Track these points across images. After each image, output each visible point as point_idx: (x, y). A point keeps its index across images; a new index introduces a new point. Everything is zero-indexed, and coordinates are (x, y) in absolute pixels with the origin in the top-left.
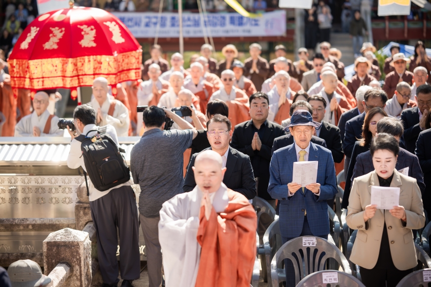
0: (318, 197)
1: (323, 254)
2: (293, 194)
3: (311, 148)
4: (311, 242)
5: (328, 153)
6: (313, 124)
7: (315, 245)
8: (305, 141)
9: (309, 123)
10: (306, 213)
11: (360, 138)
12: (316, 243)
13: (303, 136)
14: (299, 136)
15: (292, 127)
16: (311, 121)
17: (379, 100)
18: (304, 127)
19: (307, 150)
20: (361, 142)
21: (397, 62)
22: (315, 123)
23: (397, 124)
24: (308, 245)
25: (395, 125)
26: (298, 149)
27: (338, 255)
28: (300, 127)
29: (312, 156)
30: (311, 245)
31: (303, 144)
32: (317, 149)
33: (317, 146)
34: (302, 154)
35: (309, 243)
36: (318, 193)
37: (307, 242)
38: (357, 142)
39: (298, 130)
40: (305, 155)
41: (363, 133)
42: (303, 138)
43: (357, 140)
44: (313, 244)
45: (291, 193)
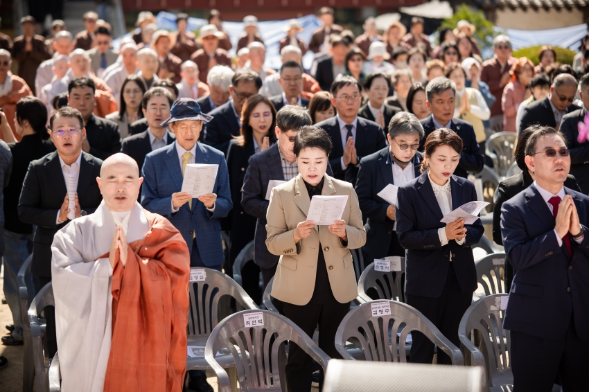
0: (211, 213)
1: (216, 290)
2: (178, 210)
3: (198, 149)
4: (199, 276)
6: (203, 118)
7: (204, 280)
8: (191, 140)
9: (199, 117)
10: (194, 236)
11: (238, 135)
12: (205, 277)
13: (190, 134)
14: (184, 134)
16: (200, 114)
17: (253, 85)
18: (192, 122)
19: (193, 151)
20: (240, 140)
21: (206, 38)
22: (204, 116)
23: (304, 115)
24: (194, 280)
25: (302, 115)
26: (181, 152)
27: (237, 292)
28: (186, 123)
29: (201, 158)
30: (199, 280)
31: (189, 144)
32: (206, 151)
33: (204, 147)
34: (187, 157)
35: (197, 277)
36: (212, 207)
37: (193, 276)
38: (233, 141)
39: (183, 126)
40: (191, 158)
41: (241, 130)
42: (189, 137)
43: (232, 138)
44: (202, 278)
45: (175, 208)
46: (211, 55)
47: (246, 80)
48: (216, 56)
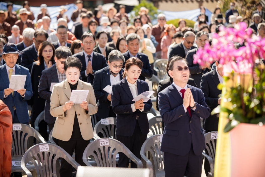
0: (23, 98)
1: (26, 134)
2: (7, 96)
3: (16, 67)
4: (18, 127)
5: (27, 70)
6: (18, 53)
7: (21, 129)
8: (13, 63)
9: (16, 52)
10: (15, 109)
11: (37, 60)
12: (21, 128)
13: (12, 60)
14: (9, 60)
15: (4, 55)
16: (17, 51)
17: (44, 37)
18: (13, 55)
19: (14, 69)
20: (38, 63)
21: (22, 15)
22: (19, 52)
23: (68, 51)
24: (16, 129)
25: (67, 51)
26: (8, 69)
27: (36, 135)
28: (10, 55)
29: (18, 72)
30: (18, 129)
31: (12, 65)
32: (20, 68)
33: (19, 66)
34: (11, 71)
35: (17, 128)
36: (24, 95)
37: (15, 127)
38: (34, 63)
39: (9, 56)
40: (13, 72)
41: (38, 58)
42: (12, 62)
43: (34, 62)
44: (20, 128)
45: (5, 96)
46: (25, 23)
47: (41, 34)
48: (27, 23)
